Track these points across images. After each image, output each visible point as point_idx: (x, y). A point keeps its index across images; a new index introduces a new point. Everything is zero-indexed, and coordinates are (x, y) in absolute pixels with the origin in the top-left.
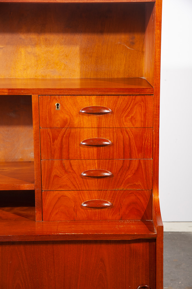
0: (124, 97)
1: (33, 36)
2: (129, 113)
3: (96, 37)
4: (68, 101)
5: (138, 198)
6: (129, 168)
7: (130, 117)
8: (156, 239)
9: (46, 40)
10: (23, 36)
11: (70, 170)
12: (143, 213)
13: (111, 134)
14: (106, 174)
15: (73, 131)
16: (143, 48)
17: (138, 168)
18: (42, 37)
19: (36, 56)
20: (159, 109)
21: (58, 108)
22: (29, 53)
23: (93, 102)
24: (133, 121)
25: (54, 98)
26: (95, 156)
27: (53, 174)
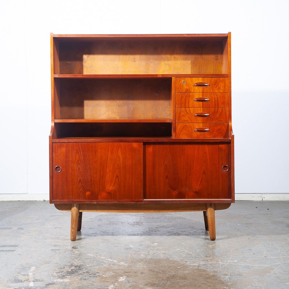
0: (215, 78)
1: (168, 56)
2: (217, 86)
3: (198, 56)
4: (189, 80)
5: (222, 127)
6: (217, 112)
7: (218, 87)
8: (230, 142)
9: (174, 57)
10: (163, 56)
11: (189, 113)
12: (224, 134)
13: (209, 96)
14: (206, 115)
15: (191, 94)
16: (222, 61)
17: (222, 112)
18: (173, 56)
19: (169, 65)
20: (231, 84)
21: (184, 83)
22: (166, 64)
23: (200, 80)
24: (219, 90)
25: (182, 78)
26: (201, 106)
27: (181, 115)
